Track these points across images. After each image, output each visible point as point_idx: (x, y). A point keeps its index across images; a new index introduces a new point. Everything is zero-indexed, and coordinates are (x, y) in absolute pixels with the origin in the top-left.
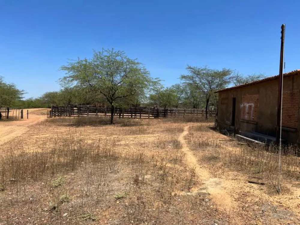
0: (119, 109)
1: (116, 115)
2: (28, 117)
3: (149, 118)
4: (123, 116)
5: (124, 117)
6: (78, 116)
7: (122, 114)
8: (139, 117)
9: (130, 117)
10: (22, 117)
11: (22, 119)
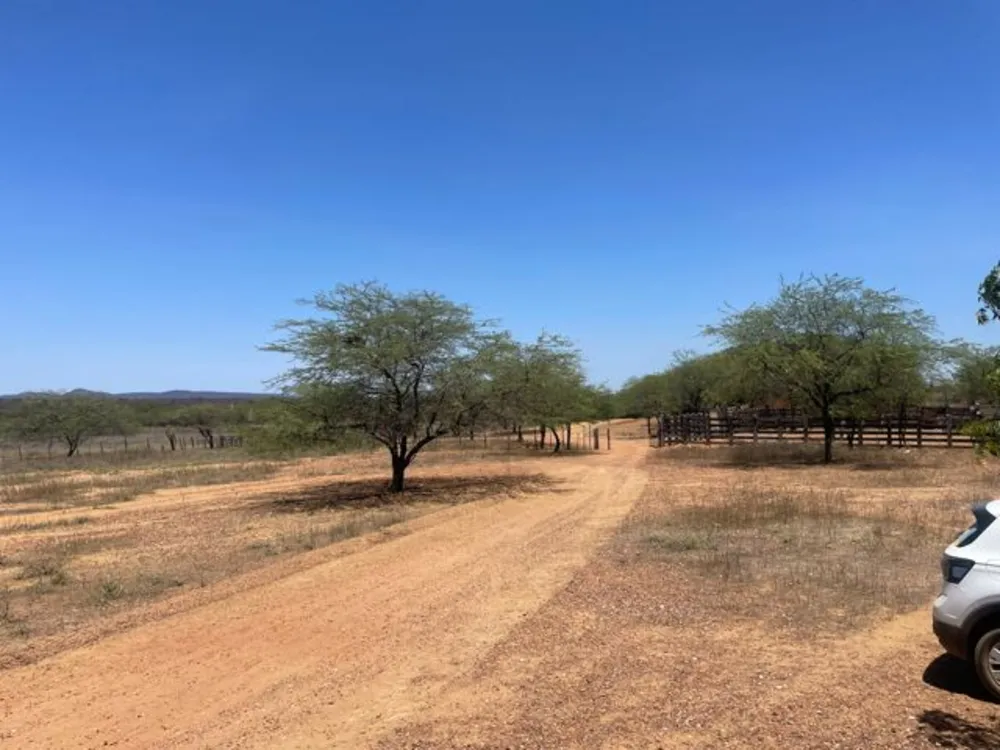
0: (847, 419)
1: (838, 439)
2: (609, 444)
3: (950, 446)
4: (861, 443)
5: (865, 442)
6: (731, 443)
7: (856, 436)
8: (915, 443)
9: (885, 443)
10: (597, 447)
11: (596, 451)
